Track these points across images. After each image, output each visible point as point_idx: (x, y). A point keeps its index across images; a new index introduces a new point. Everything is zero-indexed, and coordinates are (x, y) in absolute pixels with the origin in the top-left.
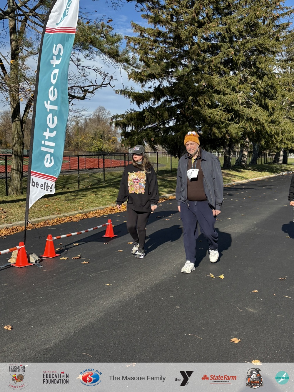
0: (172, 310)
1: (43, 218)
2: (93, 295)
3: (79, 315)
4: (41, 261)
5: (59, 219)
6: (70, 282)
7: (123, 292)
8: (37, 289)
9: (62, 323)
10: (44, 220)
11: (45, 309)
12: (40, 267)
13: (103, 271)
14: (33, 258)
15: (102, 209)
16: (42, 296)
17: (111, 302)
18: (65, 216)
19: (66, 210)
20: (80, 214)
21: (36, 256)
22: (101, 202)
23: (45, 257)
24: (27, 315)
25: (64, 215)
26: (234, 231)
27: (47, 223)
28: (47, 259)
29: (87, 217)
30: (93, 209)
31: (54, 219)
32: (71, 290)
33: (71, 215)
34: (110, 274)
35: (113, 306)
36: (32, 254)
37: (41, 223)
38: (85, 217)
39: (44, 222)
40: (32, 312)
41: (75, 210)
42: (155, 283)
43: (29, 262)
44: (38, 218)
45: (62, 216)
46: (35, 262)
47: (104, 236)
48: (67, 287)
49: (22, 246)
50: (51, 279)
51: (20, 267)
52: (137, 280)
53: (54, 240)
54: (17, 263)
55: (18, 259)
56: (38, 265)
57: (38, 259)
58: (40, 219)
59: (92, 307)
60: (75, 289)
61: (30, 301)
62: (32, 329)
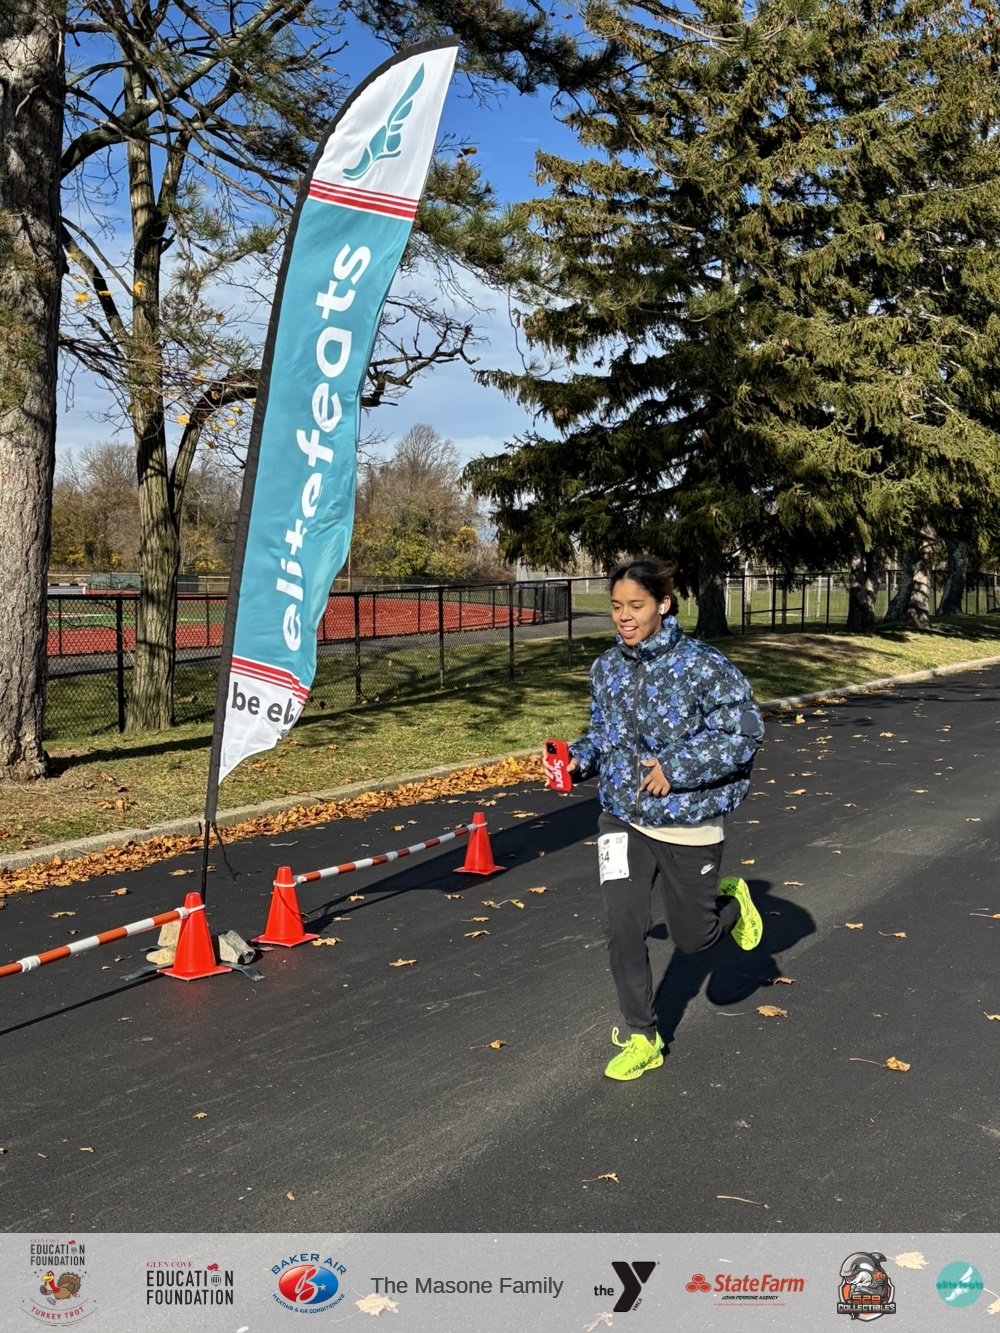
0: (725, 1136)
1: (250, 808)
2: (446, 1078)
3: (405, 1149)
4: (258, 955)
5: (302, 810)
6: (361, 1032)
7: (547, 1069)
8: (253, 1056)
9: (348, 1178)
10: (253, 814)
11: (288, 1127)
12: (257, 978)
13: (469, 995)
14: (232, 949)
15: (445, 775)
16: (271, 1082)
17: (509, 1103)
18: (321, 800)
19: (327, 781)
20: (373, 794)
21: (239, 939)
22: (440, 750)
23: (268, 945)
24: (227, 1150)
25: (319, 796)
26: (909, 853)
27: (265, 826)
28: (278, 949)
29: (395, 805)
30: (416, 777)
31: (285, 810)
32: (367, 1061)
33: (342, 797)
34: (493, 1005)
35: (517, 1120)
36: (226, 933)
37: (246, 826)
38: (388, 804)
39: (254, 821)
40: (245, 1137)
41: (353, 781)
43: (219, 961)
44: (235, 806)
45: (312, 799)
46: (239, 963)
47: (461, 869)
48: (353, 1050)
49: (195, 906)
50: (297, 1022)
51: (188, 979)
52: (589, 1025)
53: (297, 885)
54: (179, 964)
55: (180, 950)
56: (247, 970)
57: (246, 952)
58: (240, 811)
59: (444, 1120)
60: (380, 1057)
61: (233, 1100)
62: (249, 1198)
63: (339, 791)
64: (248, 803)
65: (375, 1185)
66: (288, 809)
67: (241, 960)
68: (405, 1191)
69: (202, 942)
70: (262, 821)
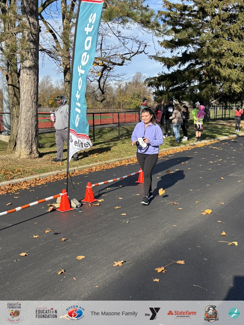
0: (200, 263)
1: (88, 165)
2: (124, 243)
3: (110, 265)
4: (82, 205)
5: (100, 166)
6: (104, 228)
7: (152, 240)
8: (74, 235)
9: (92, 274)
10: (88, 167)
12: (80, 211)
13: (134, 217)
14: (75, 203)
16: (77, 243)
17: (140, 251)
18: (105, 163)
20: (119, 162)
21: (77, 201)
23: (85, 202)
28: (87, 203)
32: (104, 237)
34: (140, 221)
35: (142, 257)
36: (73, 199)
39: (88, 169)
40: (67, 260)
42: (183, 232)
43: (71, 207)
44: (84, 165)
46: (76, 207)
47: (137, 182)
48: (101, 233)
49: (65, 193)
50: (88, 225)
51: (63, 212)
52: (165, 227)
53: (92, 187)
54: (61, 208)
55: (61, 204)
56: (78, 209)
57: (78, 205)
58: (85, 166)
59: (122, 256)
60: (108, 235)
61: (66, 248)
62: (64, 280)
63: (110, 161)
64: (87, 164)
65: (99, 277)
66: (97, 165)
67: (77, 207)
68: (107, 279)
69: (67, 202)
70: (90, 169)
